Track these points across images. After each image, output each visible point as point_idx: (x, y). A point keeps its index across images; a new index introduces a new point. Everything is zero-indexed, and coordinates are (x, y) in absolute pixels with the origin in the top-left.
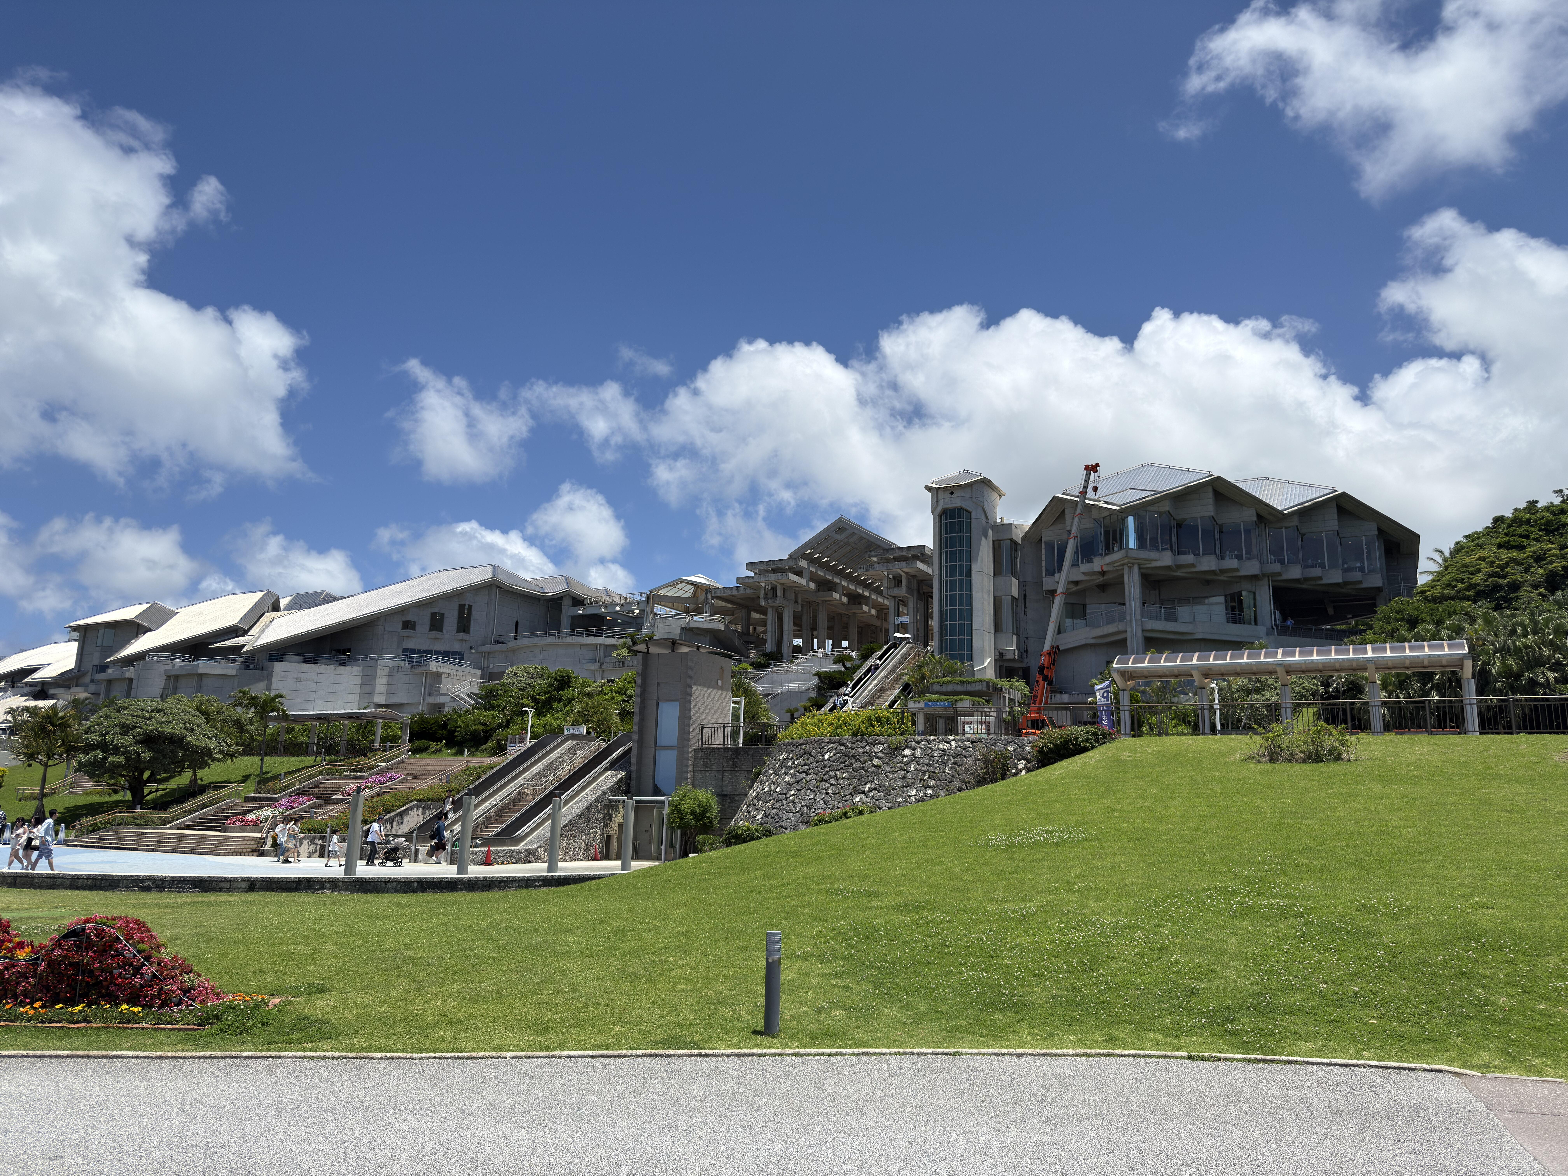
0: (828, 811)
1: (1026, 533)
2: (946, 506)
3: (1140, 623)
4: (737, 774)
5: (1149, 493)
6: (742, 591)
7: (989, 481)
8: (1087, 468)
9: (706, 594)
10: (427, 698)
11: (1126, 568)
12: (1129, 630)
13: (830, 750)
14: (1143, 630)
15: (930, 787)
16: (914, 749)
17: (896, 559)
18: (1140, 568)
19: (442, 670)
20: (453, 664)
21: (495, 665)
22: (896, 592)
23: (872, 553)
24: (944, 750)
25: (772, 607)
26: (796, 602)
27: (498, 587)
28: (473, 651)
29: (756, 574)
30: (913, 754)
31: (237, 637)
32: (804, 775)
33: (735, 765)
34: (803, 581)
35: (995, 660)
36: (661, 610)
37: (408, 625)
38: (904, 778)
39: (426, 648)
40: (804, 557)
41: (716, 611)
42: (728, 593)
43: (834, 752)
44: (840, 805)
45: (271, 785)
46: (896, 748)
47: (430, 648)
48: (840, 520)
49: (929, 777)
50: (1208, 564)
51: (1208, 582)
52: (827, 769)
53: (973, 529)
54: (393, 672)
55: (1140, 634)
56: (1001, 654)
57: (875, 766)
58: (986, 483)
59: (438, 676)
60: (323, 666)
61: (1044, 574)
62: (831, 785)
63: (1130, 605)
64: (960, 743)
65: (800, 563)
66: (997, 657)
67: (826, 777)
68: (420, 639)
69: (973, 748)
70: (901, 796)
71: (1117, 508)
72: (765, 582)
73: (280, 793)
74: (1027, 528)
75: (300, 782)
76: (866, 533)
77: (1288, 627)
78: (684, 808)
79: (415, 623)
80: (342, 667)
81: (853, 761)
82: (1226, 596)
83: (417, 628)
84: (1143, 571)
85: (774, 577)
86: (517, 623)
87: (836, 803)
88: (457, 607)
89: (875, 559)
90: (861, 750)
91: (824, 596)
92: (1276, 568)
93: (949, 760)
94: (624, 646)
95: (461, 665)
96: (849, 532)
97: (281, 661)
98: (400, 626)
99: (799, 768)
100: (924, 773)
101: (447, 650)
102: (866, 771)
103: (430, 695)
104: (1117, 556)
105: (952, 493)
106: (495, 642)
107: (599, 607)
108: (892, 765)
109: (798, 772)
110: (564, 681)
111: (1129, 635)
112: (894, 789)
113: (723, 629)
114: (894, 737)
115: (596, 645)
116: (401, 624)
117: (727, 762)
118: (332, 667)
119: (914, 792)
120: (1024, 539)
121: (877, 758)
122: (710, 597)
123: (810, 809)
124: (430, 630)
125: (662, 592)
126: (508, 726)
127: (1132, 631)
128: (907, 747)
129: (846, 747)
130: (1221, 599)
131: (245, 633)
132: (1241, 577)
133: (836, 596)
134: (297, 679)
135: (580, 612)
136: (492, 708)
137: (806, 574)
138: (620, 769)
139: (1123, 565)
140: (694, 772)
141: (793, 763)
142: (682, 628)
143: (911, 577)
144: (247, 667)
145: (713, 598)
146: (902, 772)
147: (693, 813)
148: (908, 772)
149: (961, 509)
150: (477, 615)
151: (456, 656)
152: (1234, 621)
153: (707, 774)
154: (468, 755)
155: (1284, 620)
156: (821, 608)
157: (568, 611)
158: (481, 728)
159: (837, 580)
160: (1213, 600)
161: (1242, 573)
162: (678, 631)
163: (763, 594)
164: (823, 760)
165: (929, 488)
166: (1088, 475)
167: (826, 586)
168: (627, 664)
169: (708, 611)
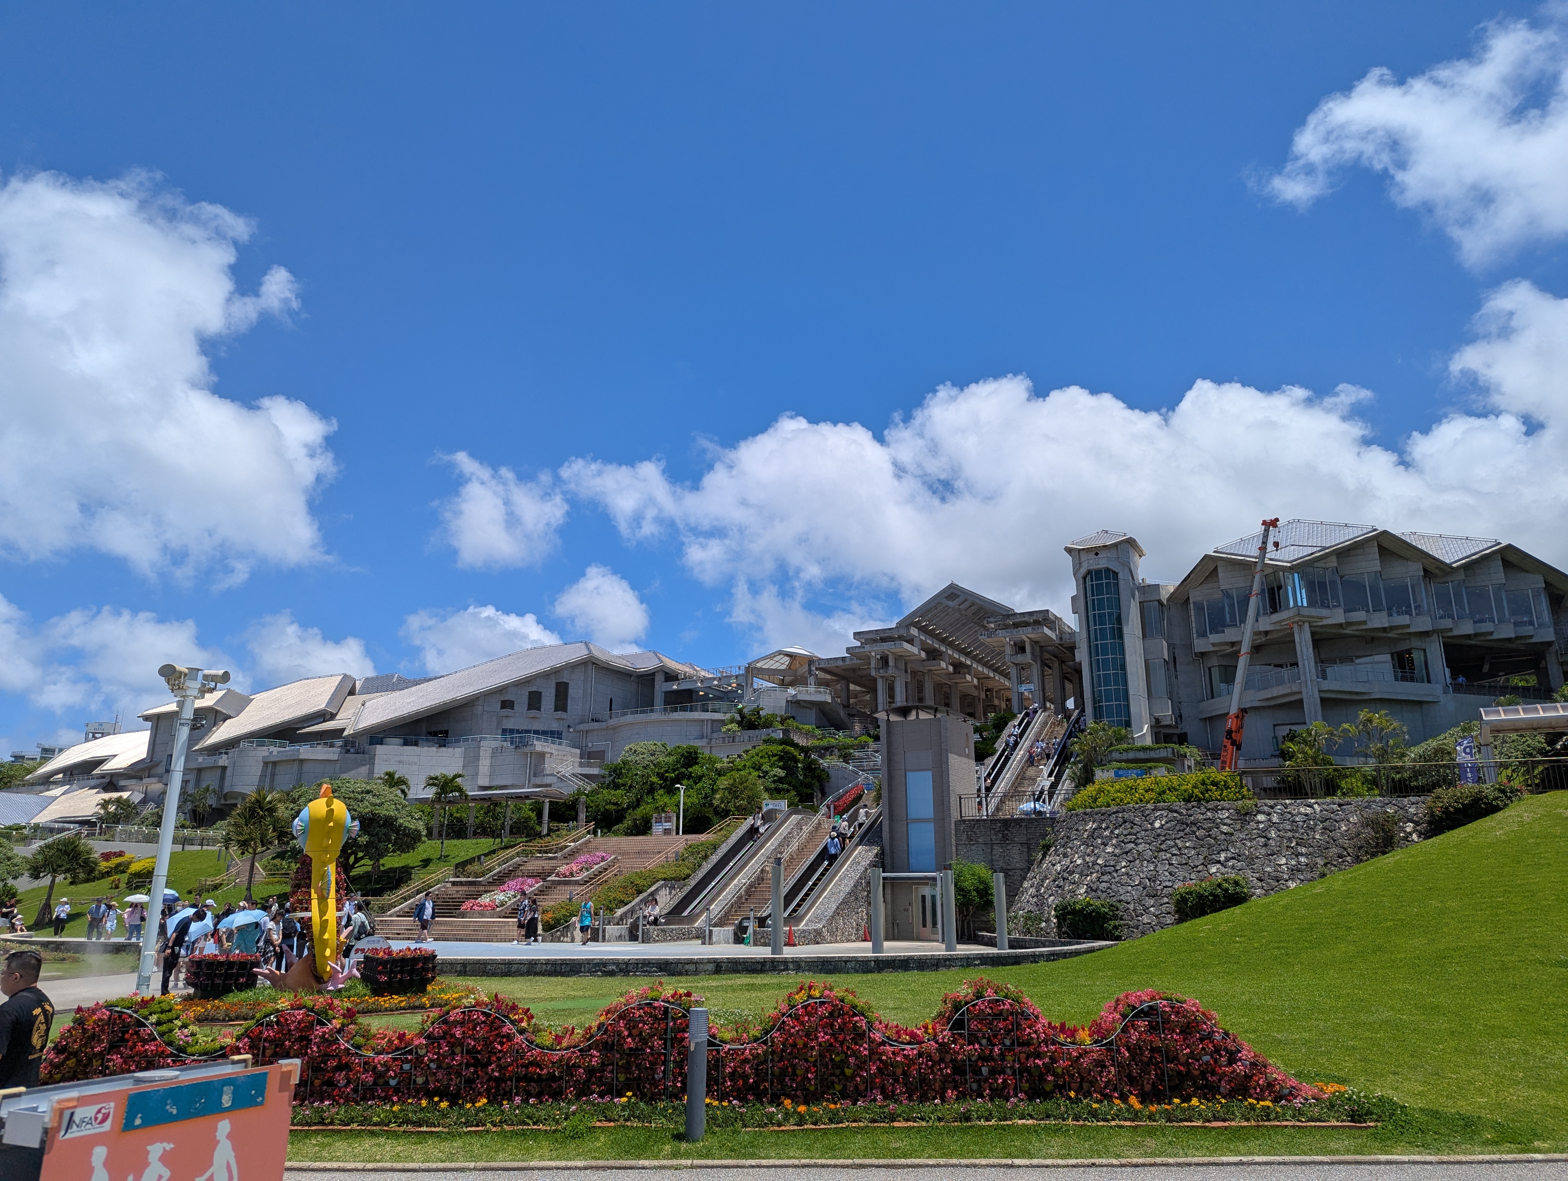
0: (1180, 884)
1: (1172, 594)
2: (1090, 568)
3: (1315, 683)
4: (1009, 847)
5: (1315, 549)
6: (848, 662)
7: (1134, 541)
8: (1264, 523)
9: (809, 665)
10: (532, 779)
11: (1295, 626)
12: (1304, 690)
13: (1160, 817)
14: (1319, 691)
15: (1302, 854)
16: (1269, 814)
17: (1016, 625)
18: (1310, 626)
19: (547, 750)
20: (553, 743)
21: (595, 744)
22: (1020, 658)
23: (991, 620)
24: (1307, 815)
25: (882, 677)
26: (906, 671)
27: (594, 663)
28: (571, 730)
29: (862, 643)
30: (1269, 820)
31: (324, 721)
32: (1132, 845)
33: (1005, 837)
34: (915, 650)
35: (1151, 727)
36: (759, 683)
37: (507, 704)
38: (1266, 845)
39: (525, 728)
40: (916, 625)
41: (820, 683)
42: (833, 664)
43: (1165, 819)
44: (1193, 876)
45: (470, 868)
46: (1246, 814)
47: (529, 728)
48: (952, 586)
49: (1297, 844)
50: (1379, 620)
51: (1373, 639)
52: (1164, 838)
53: (1121, 590)
54: (495, 752)
55: (1317, 695)
56: (1157, 720)
57: (1225, 834)
58: (1130, 543)
59: (542, 755)
60: (426, 748)
61: (1195, 636)
62: (1173, 855)
63: (1304, 665)
64: (1325, 807)
65: (912, 632)
66: (1153, 723)
67: (1163, 847)
68: (519, 719)
69: (1343, 811)
70: (1269, 866)
71: (1289, 565)
72: (875, 651)
73: (484, 875)
74: (1172, 590)
75: (499, 865)
76: (980, 599)
77: (1462, 685)
78: (967, 885)
79: (513, 702)
80: (444, 749)
81: (1195, 829)
82: (1392, 654)
83: (515, 708)
84: (1313, 629)
85: (886, 647)
86: (611, 700)
87: (1187, 875)
88: (554, 685)
89: (992, 626)
90: (1201, 817)
91: (932, 666)
92: (1447, 623)
93: (1316, 825)
94: (732, 721)
95: (560, 744)
96: (961, 599)
97: (381, 744)
98: (499, 706)
99: (1122, 838)
100: (1290, 840)
101: (546, 729)
102: (1215, 839)
103: (535, 776)
104: (1283, 615)
105: (1097, 554)
106: (593, 720)
107: (695, 681)
108: (1246, 832)
109: (1123, 842)
110: (690, 758)
111: (1304, 696)
112: (1257, 858)
113: (830, 701)
114: (1240, 802)
115: (703, 721)
116: (499, 704)
117: (996, 835)
118: (434, 749)
119: (1283, 861)
120: (1169, 600)
121: (1225, 824)
122: (814, 668)
123: (1154, 881)
124: (529, 709)
125: (759, 665)
126: (638, 805)
127: (1308, 692)
128: (1259, 812)
129: (1180, 814)
130: (1388, 657)
131: (333, 716)
132: (1409, 634)
133: (943, 665)
134: (400, 762)
135: (675, 687)
136: (617, 787)
137: (916, 642)
138: (870, 843)
139: (1293, 623)
140: (957, 845)
141: (1112, 832)
142: (787, 701)
143: (1035, 643)
144: (348, 751)
145: (817, 669)
146: (1263, 840)
147: (977, 890)
148: (1269, 839)
149: (1108, 570)
150: (574, 693)
151: (555, 735)
152: (1404, 679)
153: (973, 848)
154: (602, 836)
155: (1454, 676)
156: (927, 677)
157: (661, 687)
158: (614, 807)
159: (943, 649)
160: (1378, 658)
161: (1412, 630)
162: (783, 704)
163: (873, 664)
164: (1153, 829)
165: (1069, 550)
166: (1267, 531)
167: (933, 654)
168: (737, 739)
169: (813, 682)
